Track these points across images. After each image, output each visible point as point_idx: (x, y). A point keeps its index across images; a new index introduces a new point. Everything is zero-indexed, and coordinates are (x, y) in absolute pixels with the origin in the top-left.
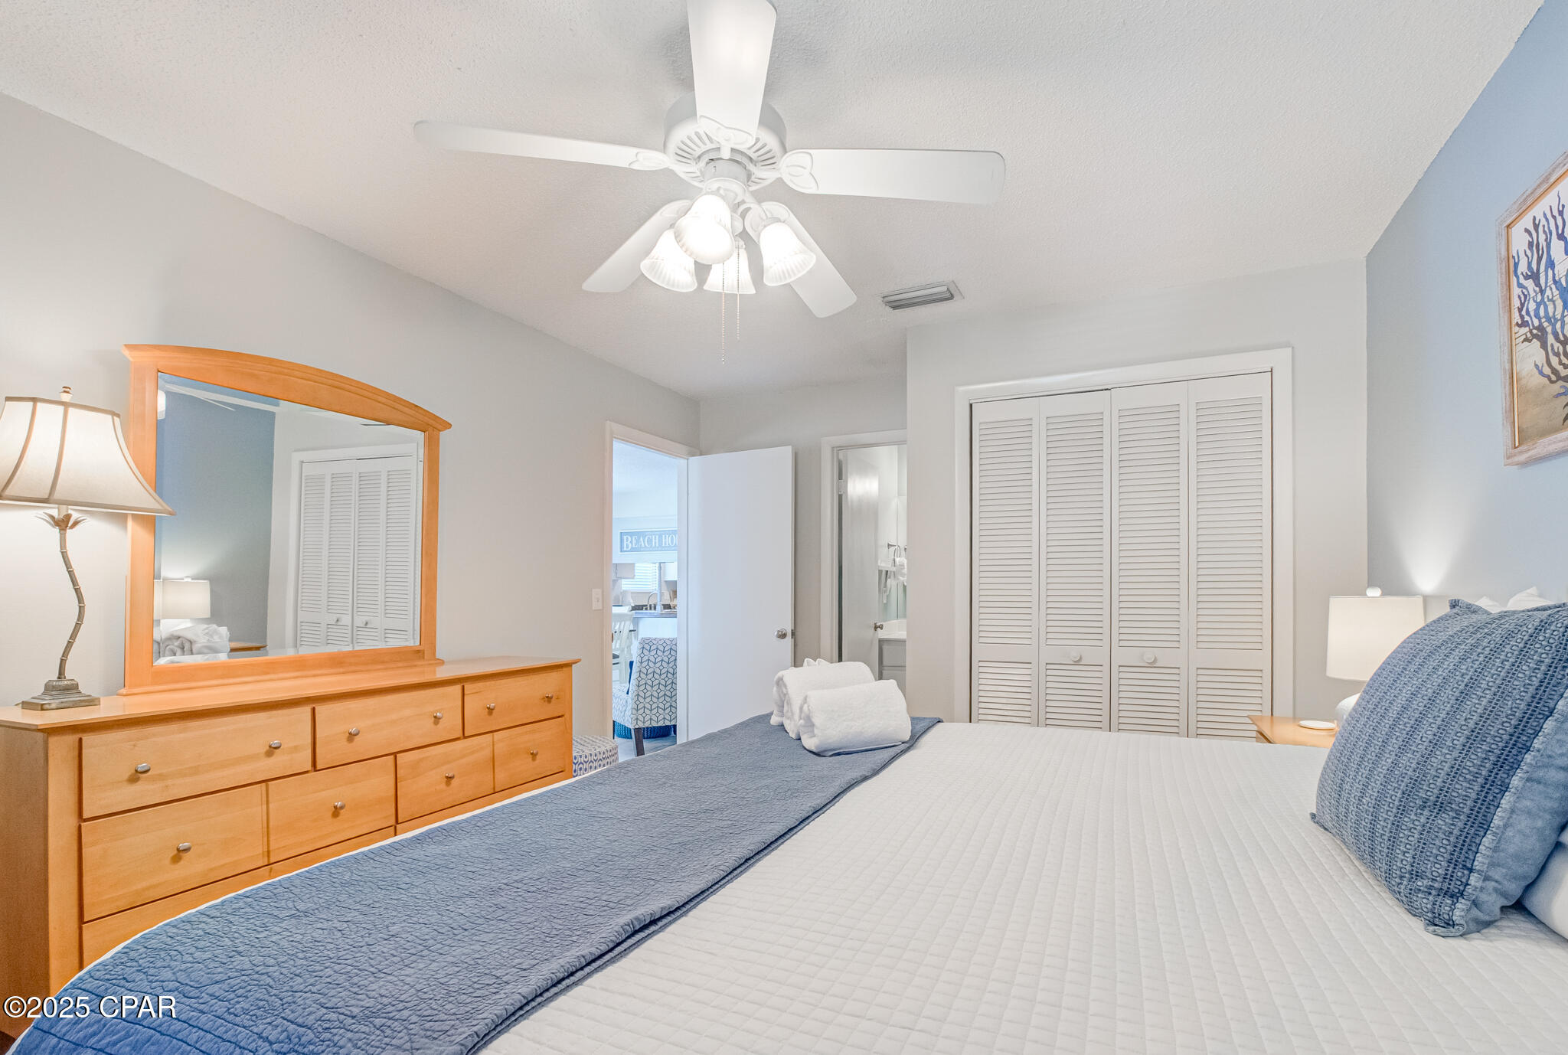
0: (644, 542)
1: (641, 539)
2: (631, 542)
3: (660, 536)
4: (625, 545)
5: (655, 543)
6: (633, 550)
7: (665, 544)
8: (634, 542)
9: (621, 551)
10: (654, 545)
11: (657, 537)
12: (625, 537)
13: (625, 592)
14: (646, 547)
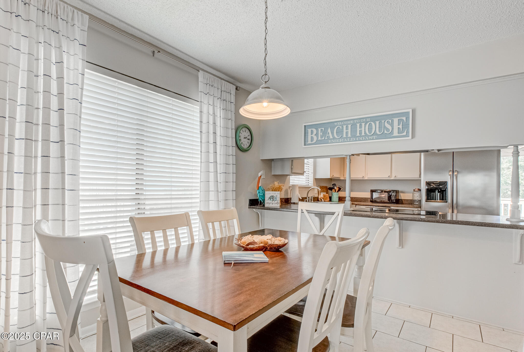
0: (332, 133)
1: (329, 130)
2: (317, 135)
3: (354, 126)
4: (309, 139)
5: (347, 133)
6: (318, 142)
7: (360, 133)
8: (320, 134)
9: (305, 145)
10: (345, 136)
11: (350, 126)
12: (309, 131)
13: (294, 186)
14: (334, 138)
